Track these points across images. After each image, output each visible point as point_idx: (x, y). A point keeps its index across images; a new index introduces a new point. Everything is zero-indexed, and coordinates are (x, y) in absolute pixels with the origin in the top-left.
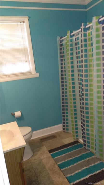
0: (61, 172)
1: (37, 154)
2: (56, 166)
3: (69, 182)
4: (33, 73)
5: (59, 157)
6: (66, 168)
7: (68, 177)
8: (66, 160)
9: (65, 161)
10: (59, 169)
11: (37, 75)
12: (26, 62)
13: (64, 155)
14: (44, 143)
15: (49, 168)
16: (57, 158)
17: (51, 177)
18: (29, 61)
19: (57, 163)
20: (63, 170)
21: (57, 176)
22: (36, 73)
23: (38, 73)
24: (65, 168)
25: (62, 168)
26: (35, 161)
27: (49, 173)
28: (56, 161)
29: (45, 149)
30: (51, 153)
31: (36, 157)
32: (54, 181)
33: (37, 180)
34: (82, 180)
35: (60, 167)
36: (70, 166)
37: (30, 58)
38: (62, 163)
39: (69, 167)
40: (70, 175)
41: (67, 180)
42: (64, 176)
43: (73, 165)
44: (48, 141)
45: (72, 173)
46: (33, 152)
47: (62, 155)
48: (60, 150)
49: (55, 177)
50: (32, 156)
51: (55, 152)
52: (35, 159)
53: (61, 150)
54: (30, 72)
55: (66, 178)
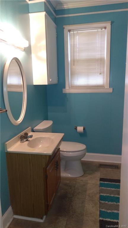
0: (99, 203)
1: (87, 176)
2: (98, 196)
3: (100, 215)
4: (106, 88)
5: (107, 189)
6: (107, 202)
7: (102, 211)
8: (112, 196)
9: (110, 196)
10: (99, 200)
11: (111, 90)
12: (100, 74)
13: (114, 189)
14: (102, 169)
15: (89, 194)
16: (104, 189)
17: (86, 202)
18: (104, 73)
19: (100, 193)
20: (102, 203)
21: (92, 204)
22: (110, 88)
23: (112, 88)
24: (105, 202)
25: (102, 200)
26: (81, 181)
27: (86, 198)
28: (101, 191)
29: (98, 175)
30: (101, 181)
31: (84, 179)
32: (85, 207)
33: (71, 198)
34: (115, 222)
35: (102, 198)
36: (112, 203)
37: (105, 70)
38: (106, 196)
39: (110, 203)
40: (105, 210)
41: (99, 213)
42: (99, 209)
43: (116, 203)
44: (107, 169)
45: (109, 210)
46: (84, 174)
47: (112, 189)
48: (112, 183)
49: (89, 205)
50: (81, 175)
51: (105, 182)
52: (82, 180)
53: (115, 183)
54: (104, 86)
55: (99, 211)
